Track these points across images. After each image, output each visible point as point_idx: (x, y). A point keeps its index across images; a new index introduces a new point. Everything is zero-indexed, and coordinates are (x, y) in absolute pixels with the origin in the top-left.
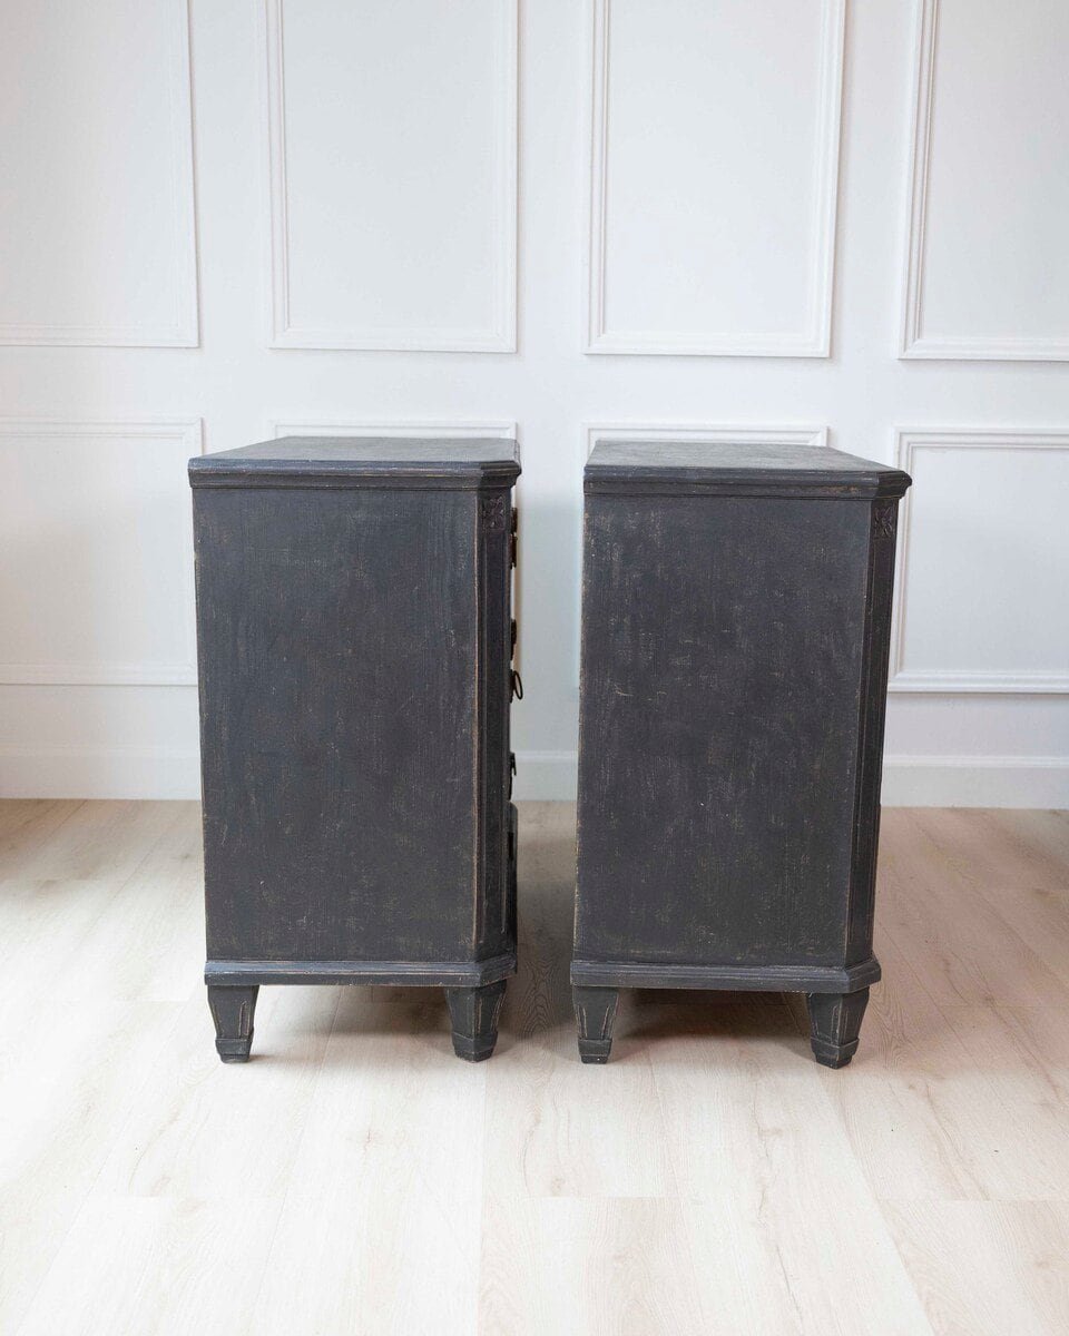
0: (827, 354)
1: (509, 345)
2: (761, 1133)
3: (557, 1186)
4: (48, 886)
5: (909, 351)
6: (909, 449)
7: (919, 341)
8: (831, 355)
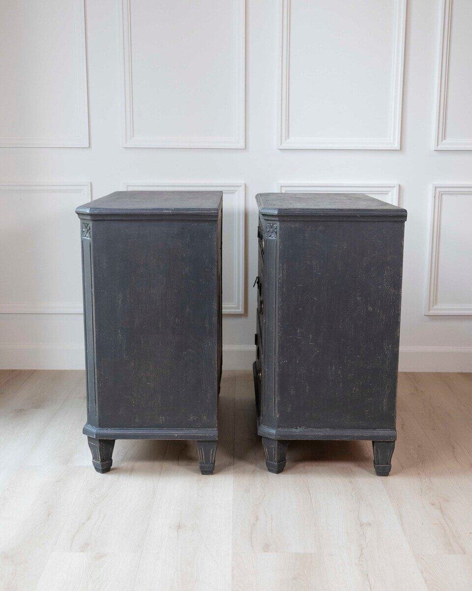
0: (399, 148)
2: (361, 525)
3: (266, 548)
4: (20, 412)
5: (439, 146)
6: (440, 194)
7: (444, 141)
8: (401, 148)
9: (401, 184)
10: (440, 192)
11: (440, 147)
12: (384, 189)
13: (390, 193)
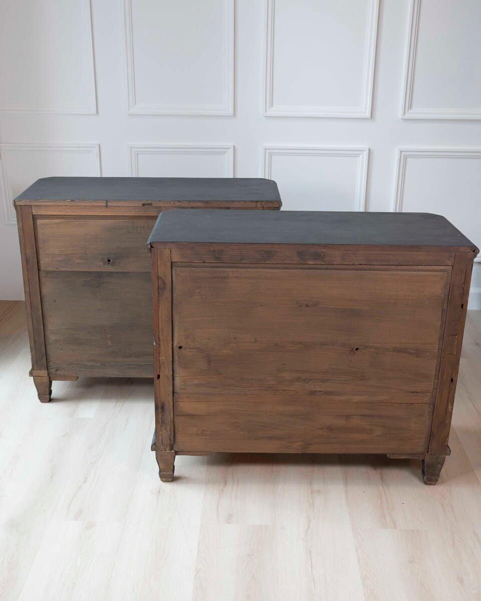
0: (369, 117)
1: (231, 112)
2: (312, 493)
3: (229, 519)
6: (404, 158)
7: (410, 111)
8: (371, 117)
9: (371, 148)
10: (404, 156)
11: (407, 116)
12: (357, 153)
13: (361, 156)
